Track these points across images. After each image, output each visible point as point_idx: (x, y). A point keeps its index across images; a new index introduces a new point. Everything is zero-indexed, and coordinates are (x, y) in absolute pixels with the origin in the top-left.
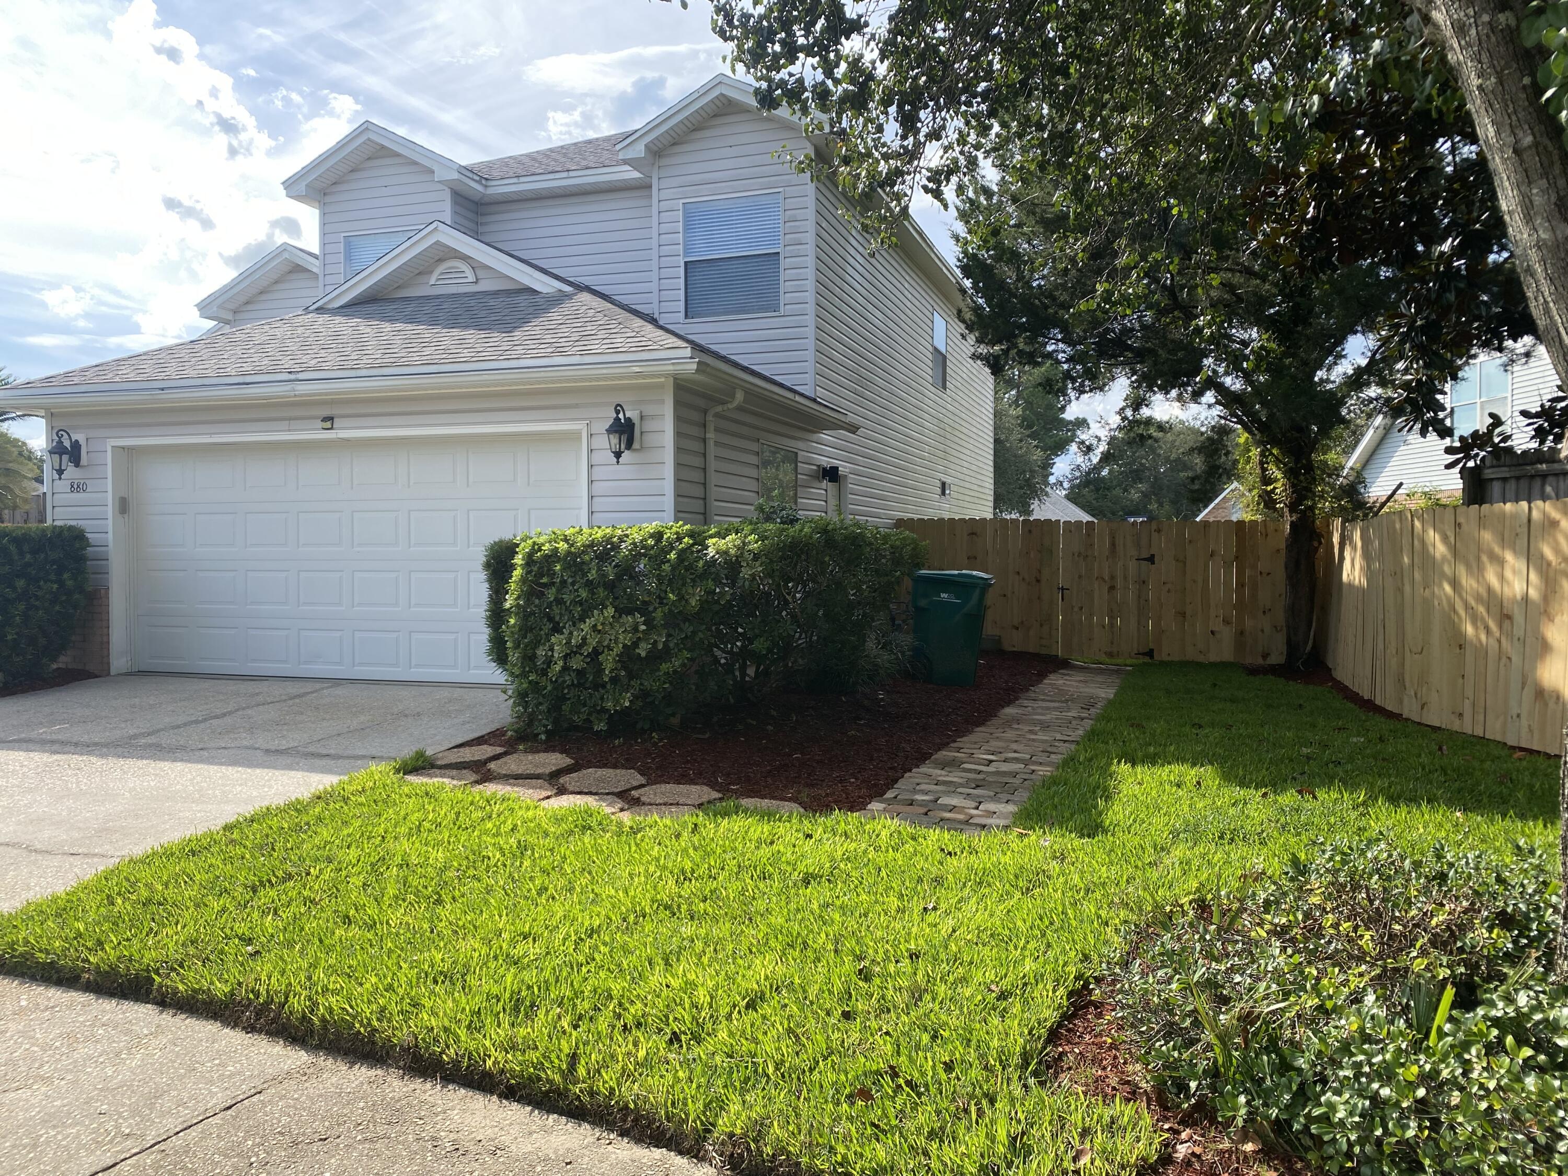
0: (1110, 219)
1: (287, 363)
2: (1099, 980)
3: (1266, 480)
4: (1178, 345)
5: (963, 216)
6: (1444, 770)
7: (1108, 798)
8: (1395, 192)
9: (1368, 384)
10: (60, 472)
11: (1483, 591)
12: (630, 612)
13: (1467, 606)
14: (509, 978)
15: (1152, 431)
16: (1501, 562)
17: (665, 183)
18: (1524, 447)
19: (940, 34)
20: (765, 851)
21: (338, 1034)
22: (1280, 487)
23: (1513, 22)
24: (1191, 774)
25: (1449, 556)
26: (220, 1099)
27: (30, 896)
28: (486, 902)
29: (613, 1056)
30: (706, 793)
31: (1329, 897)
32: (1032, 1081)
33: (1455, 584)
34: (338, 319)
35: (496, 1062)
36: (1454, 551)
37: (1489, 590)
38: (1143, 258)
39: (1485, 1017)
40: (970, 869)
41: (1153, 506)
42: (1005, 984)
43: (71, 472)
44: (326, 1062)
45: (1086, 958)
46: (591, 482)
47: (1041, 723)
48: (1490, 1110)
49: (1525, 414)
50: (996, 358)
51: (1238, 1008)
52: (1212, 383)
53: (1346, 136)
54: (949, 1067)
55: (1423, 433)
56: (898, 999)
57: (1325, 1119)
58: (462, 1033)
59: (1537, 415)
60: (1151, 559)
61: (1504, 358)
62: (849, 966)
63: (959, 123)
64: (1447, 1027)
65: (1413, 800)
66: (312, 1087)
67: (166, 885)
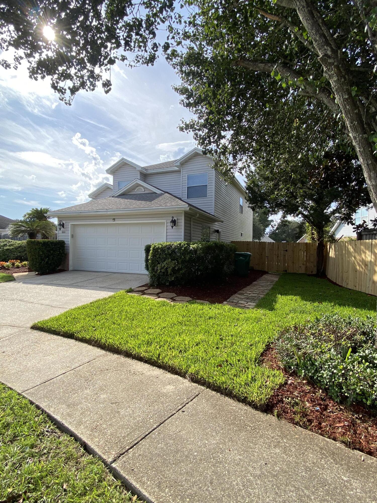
0: (278, 178)
1: (106, 208)
2: (272, 343)
3: (313, 234)
4: (294, 205)
5: (247, 177)
6: (351, 299)
7: (276, 302)
8: (342, 172)
9: (336, 213)
10: (60, 229)
11: (361, 259)
12: (174, 260)
13: (358, 263)
14: (147, 337)
15: (287, 223)
16: (365, 253)
17: (184, 170)
18: (371, 228)
19: (242, 138)
20: (201, 312)
21: (111, 348)
22: (315, 236)
23: (367, 136)
24: (294, 298)
25: (354, 251)
26: (87, 360)
27: (51, 316)
28: (143, 320)
29: (167, 355)
30: (188, 298)
31: (324, 327)
32: (257, 365)
33: (355, 258)
34: (116, 199)
35: (143, 355)
36: (355, 250)
37: (363, 259)
38: (285, 186)
39: (358, 355)
40: (245, 317)
41: (288, 239)
42: (252, 343)
43: (62, 229)
44: (108, 353)
45: (270, 338)
46: (167, 233)
47: (261, 285)
48: (359, 377)
49: (371, 221)
50: (253, 207)
51: (303, 351)
52: (301, 213)
53: (331, 159)
54: (239, 361)
55: (348, 224)
56: (228, 345)
57: (322, 376)
58: (137, 349)
59: (374, 221)
60: (287, 251)
61: (367, 208)
62: (218, 337)
63: (246, 158)
64: (350, 357)
65: (344, 305)
66: (105, 359)
67: (78, 315)
